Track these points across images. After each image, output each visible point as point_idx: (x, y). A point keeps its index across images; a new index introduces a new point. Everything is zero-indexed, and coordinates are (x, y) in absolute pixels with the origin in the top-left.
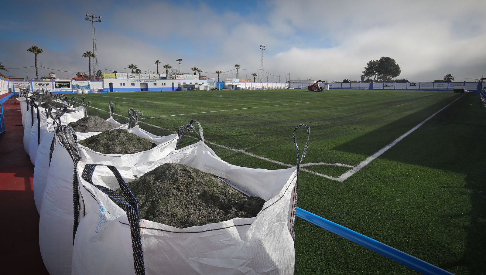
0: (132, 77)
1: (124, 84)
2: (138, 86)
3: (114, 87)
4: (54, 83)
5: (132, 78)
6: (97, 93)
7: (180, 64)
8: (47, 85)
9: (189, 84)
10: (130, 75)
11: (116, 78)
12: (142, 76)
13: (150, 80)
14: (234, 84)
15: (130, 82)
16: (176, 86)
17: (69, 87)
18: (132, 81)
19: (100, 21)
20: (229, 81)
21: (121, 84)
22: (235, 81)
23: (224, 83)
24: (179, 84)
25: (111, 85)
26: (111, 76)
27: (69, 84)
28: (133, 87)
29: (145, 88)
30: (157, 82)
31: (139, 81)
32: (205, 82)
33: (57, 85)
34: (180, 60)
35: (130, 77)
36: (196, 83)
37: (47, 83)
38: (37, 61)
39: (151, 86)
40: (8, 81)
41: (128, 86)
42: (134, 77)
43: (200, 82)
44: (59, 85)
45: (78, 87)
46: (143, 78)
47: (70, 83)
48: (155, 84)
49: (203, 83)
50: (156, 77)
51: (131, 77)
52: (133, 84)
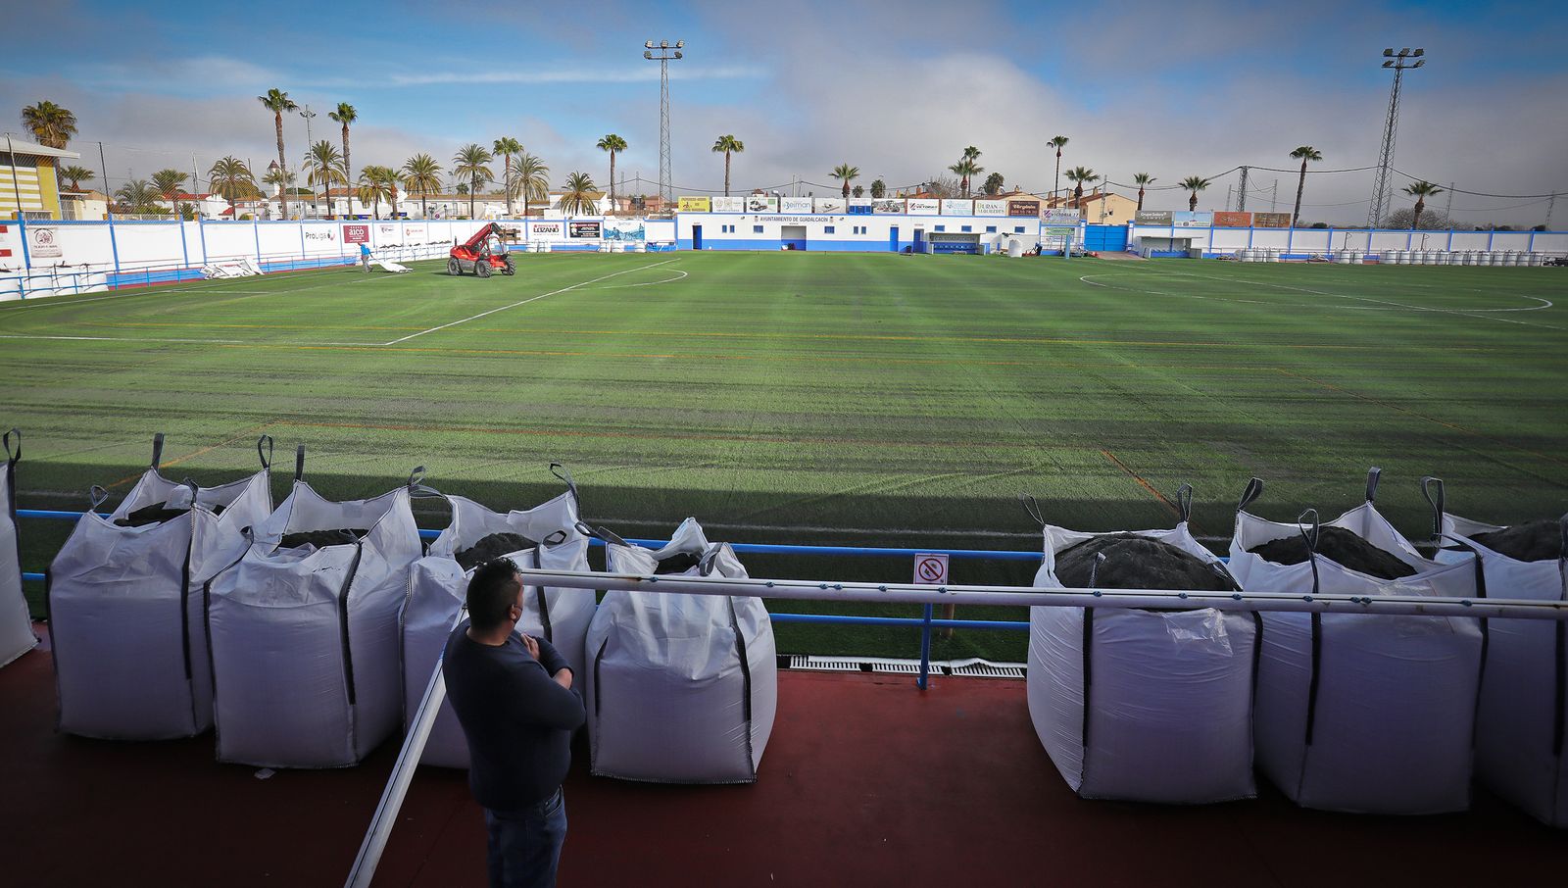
0: (757, 206)
1: (732, 228)
2: (773, 232)
3: (704, 236)
4: (568, 224)
5: (756, 210)
8: (554, 231)
9: (959, 231)
10: (752, 203)
11: (711, 210)
12: (789, 205)
13: (815, 217)
14: (1178, 234)
15: (750, 221)
16: (906, 237)
17: (598, 235)
18: (756, 220)
19: (679, 56)
20: (1154, 220)
21: (724, 228)
22: (1186, 224)
23: (1126, 228)
24: (918, 233)
25: (697, 230)
26: (697, 204)
27: (597, 229)
28: (758, 236)
29: (797, 243)
30: (836, 223)
31: (778, 219)
32: (1031, 225)
33: (574, 230)
35: (751, 208)
36: (992, 229)
37: (554, 224)
39: (815, 233)
41: (744, 232)
42: (765, 207)
43: (1008, 225)
44: (579, 229)
45: (617, 235)
46: (791, 210)
47: (601, 224)
48: (830, 230)
49: (1020, 230)
50: (834, 206)
51: (753, 206)
52: (759, 229)
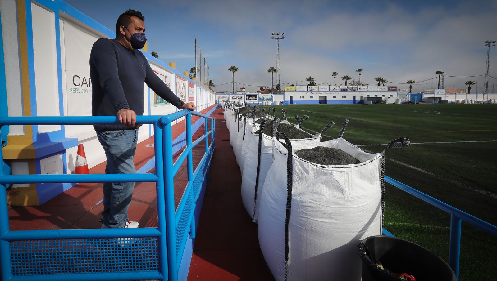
0: (311, 89)
1: (303, 97)
2: (317, 98)
3: (294, 99)
4: (245, 96)
5: (311, 90)
6: (279, 105)
7: (360, 74)
8: (240, 98)
9: (374, 96)
10: (310, 88)
11: (296, 91)
12: (321, 89)
13: (330, 92)
14: (436, 96)
15: (309, 94)
16: (358, 99)
17: (256, 100)
18: (311, 94)
19: (283, 38)
20: (429, 92)
21: (300, 97)
22: (438, 93)
23: (422, 95)
24: (362, 97)
25: (291, 97)
26: (291, 88)
27: (256, 97)
28: (312, 99)
29: (324, 101)
30: (336, 94)
31: (318, 93)
32: (395, 94)
33: (248, 98)
34: (360, 70)
35: (309, 90)
36: (383, 96)
37: (240, 96)
38: (234, 78)
39: (330, 98)
40: (216, 95)
41: (307, 98)
42: (314, 89)
43: (388, 94)
44: (249, 97)
45: (263, 99)
47: (257, 95)
48: (334, 97)
49: (391, 96)
50: (336, 89)
52: (312, 97)
